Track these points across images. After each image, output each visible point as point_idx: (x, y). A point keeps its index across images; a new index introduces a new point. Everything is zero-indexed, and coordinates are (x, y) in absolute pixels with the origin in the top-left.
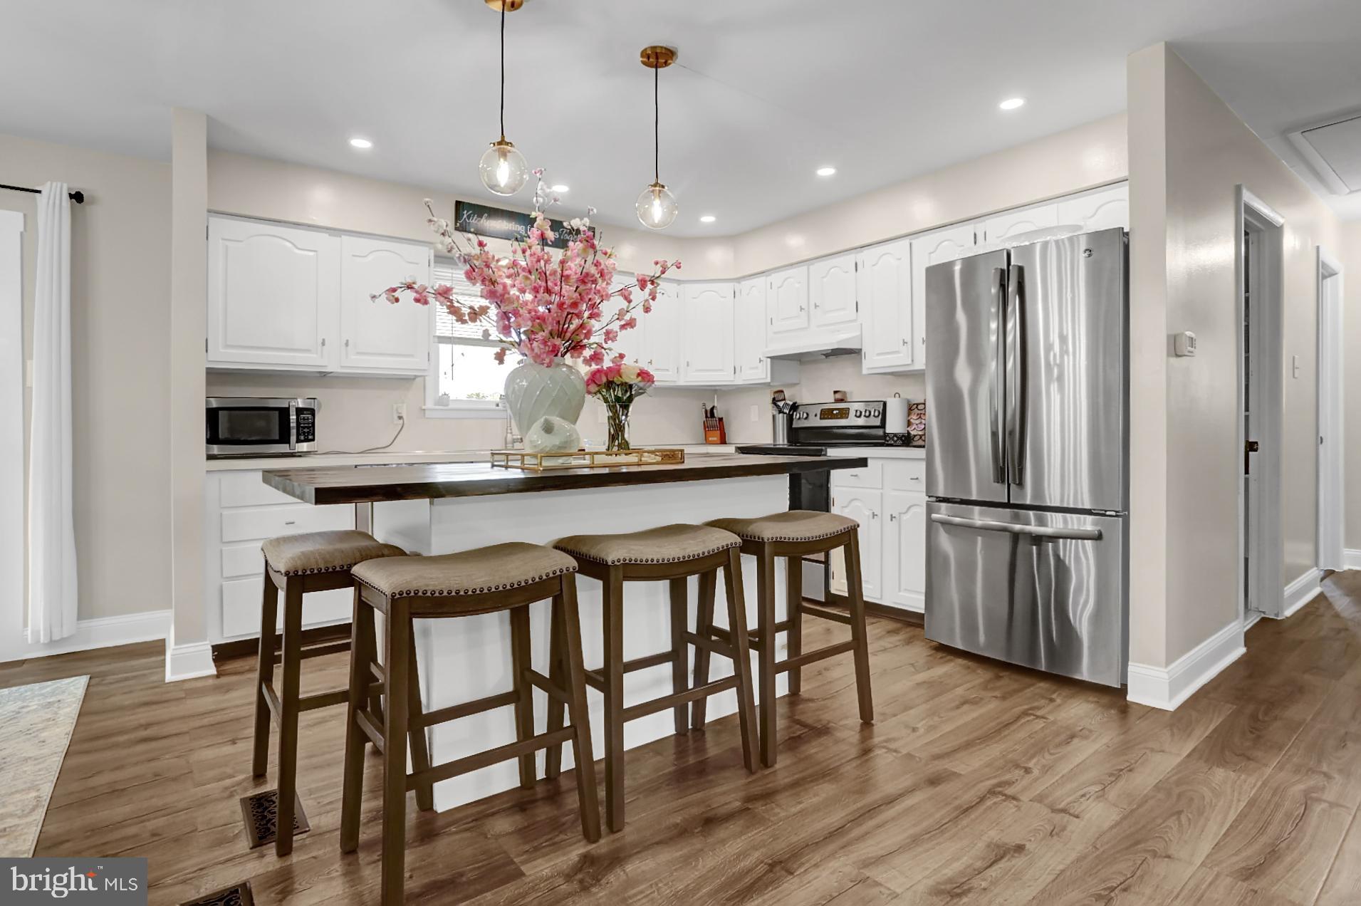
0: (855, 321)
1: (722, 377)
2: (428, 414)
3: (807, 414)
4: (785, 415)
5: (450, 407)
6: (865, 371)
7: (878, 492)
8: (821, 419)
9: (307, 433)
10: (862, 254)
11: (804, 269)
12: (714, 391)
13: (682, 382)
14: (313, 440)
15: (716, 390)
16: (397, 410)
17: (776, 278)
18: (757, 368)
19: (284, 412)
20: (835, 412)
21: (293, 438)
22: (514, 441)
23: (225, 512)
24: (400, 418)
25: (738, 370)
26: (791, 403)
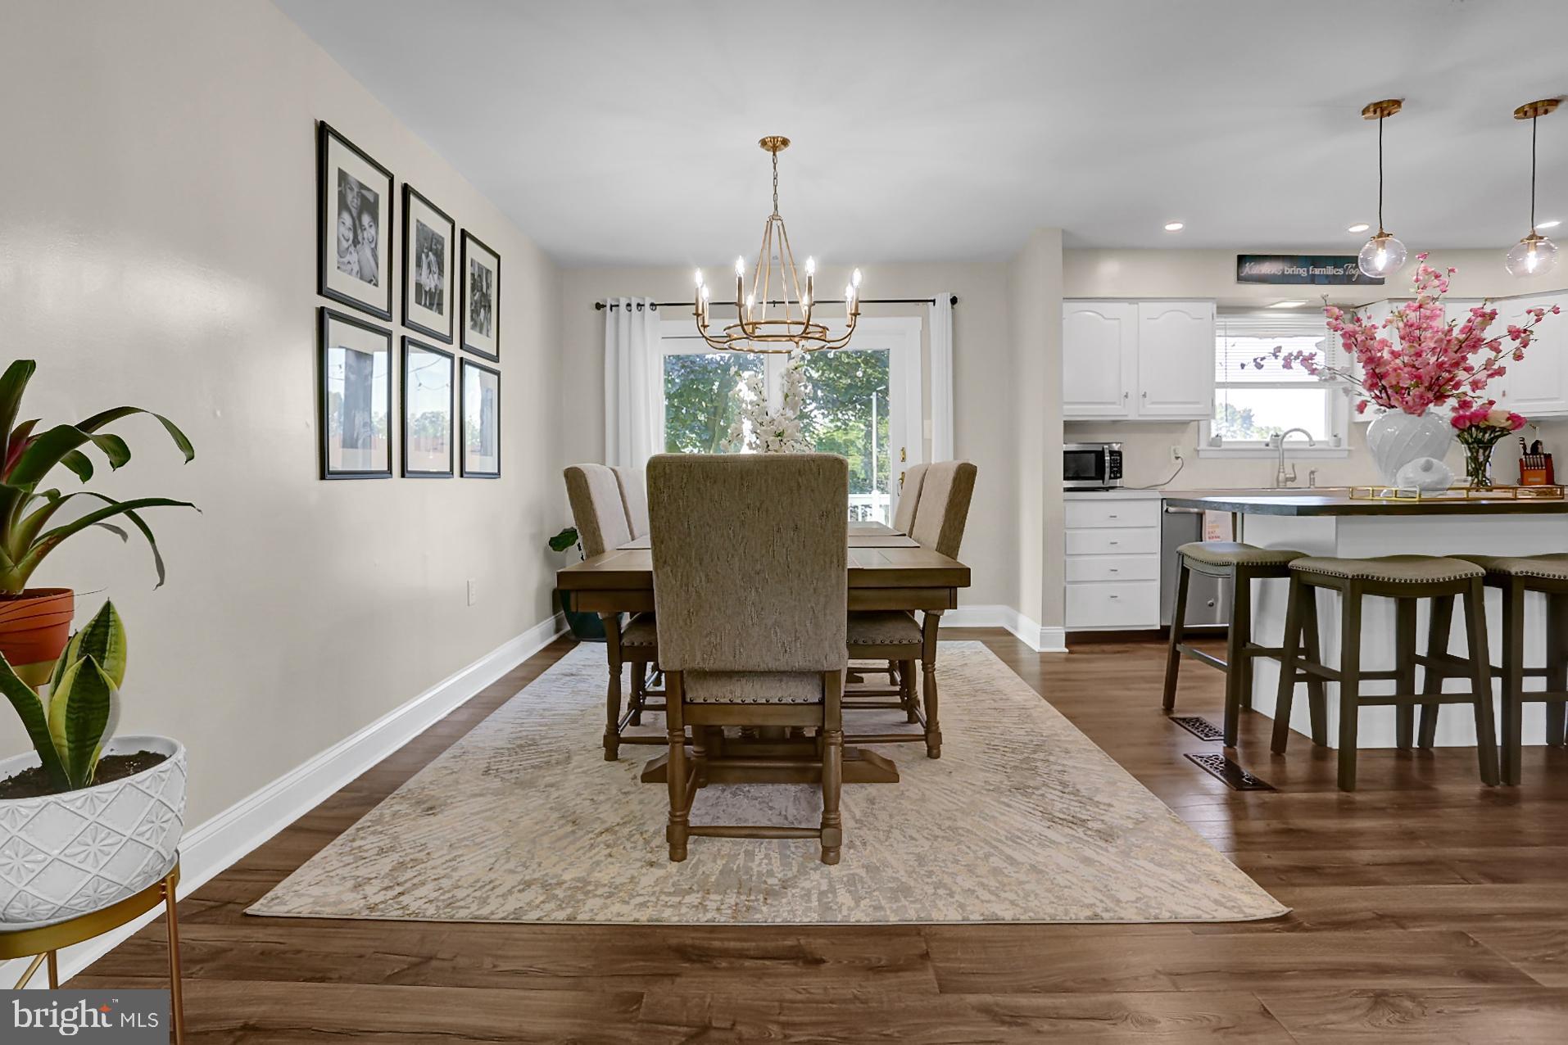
2: (1202, 454)
5: (1223, 447)
9: (1117, 472)
14: (1121, 477)
16: (1175, 450)
19: (1100, 455)
21: (1107, 476)
22: (1287, 480)
23: (1068, 532)
24: (1177, 458)
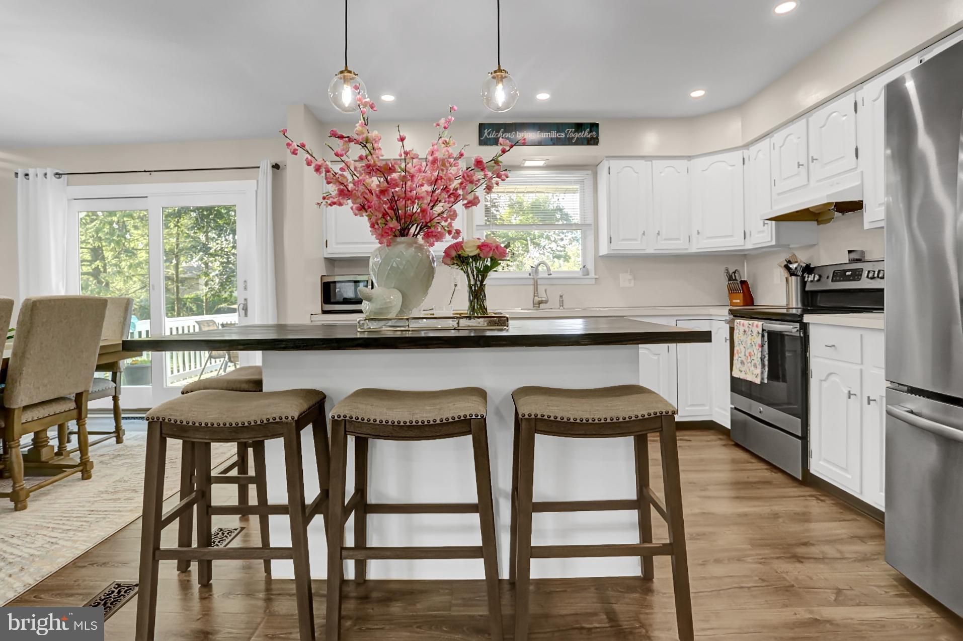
0: (856, 168)
1: (734, 242)
3: (820, 276)
4: (799, 278)
6: (867, 226)
7: (859, 367)
8: (832, 281)
10: (862, 91)
11: (802, 122)
12: (743, 256)
13: (694, 249)
15: (745, 255)
17: (778, 137)
18: (763, 232)
20: (848, 273)
22: (540, 302)
25: (748, 235)
26: (804, 265)
